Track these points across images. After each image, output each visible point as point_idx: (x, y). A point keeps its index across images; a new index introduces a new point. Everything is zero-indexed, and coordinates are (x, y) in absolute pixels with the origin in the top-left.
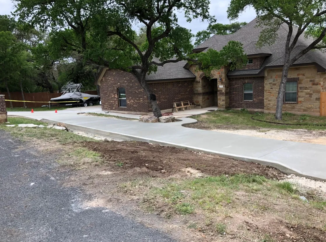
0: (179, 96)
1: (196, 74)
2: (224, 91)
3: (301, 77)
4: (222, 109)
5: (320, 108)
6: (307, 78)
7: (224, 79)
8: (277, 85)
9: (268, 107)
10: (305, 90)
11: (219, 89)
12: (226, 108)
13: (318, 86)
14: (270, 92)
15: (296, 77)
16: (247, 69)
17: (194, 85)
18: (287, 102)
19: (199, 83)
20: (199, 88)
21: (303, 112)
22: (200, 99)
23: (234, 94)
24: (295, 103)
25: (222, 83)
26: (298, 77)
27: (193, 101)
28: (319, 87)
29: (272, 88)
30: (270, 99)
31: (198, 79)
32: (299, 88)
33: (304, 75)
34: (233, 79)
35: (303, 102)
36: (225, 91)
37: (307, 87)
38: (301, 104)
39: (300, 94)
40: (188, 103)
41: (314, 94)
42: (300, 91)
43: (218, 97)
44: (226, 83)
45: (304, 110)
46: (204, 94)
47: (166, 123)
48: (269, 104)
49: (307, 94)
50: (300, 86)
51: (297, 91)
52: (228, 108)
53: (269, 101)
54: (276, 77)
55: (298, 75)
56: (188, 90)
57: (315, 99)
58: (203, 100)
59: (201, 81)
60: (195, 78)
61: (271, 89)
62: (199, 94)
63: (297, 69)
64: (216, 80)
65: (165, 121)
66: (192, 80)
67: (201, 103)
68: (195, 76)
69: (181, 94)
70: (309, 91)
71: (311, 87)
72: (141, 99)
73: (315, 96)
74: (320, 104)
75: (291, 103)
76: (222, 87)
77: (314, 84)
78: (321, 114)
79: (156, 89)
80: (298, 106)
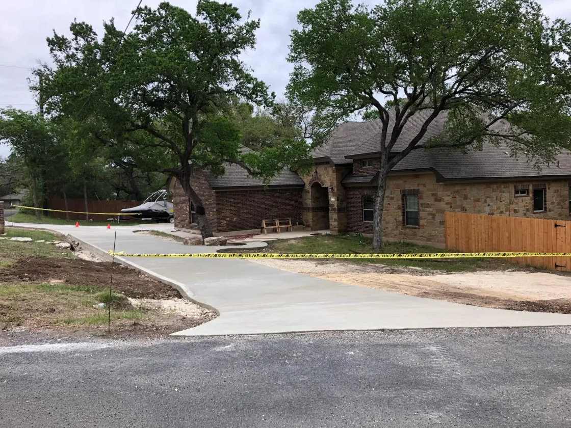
0: (275, 210)
1: (305, 180)
2: (335, 206)
3: (421, 188)
4: (334, 233)
5: (445, 236)
6: (429, 190)
7: (336, 189)
8: (395, 199)
9: (386, 232)
10: (427, 207)
11: (330, 203)
12: (339, 231)
13: (442, 202)
14: (388, 210)
15: (416, 188)
16: (365, 174)
17: (303, 196)
18: (408, 226)
19: (309, 192)
20: (308, 201)
21: (427, 241)
22: (309, 217)
23: (351, 211)
24: (415, 228)
25: (334, 195)
26: (418, 188)
27: (301, 219)
28: (442, 205)
29: (389, 204)
30: (387, 220)
31: (308, 187)
32: (420, 205)
33: (424, 186)
34: (350, 188)
35: (425, 226)
36: (337, 206)
37: (429, 204)
38: (424, 230)
39: (422, 214)
40: (289, 222)
41: (437, 215)
42: (421, 208)
43: (330, 215)
44: (339, 195)
45: (428, 239)
46: (314, 209)
47: (208, 247)
48: (387, 228)
49: (429, 214)
50: (421, 201)
51: (418, 209)
52: (345, 231)
53: (387, 223)
54: (393, 189)
55: (418, 185)
56: (293, 202)
57: (439, 224)
58: (315, 219)
59: (310, 191)
60: (304, 185)
61: (389, 206)
62: (308, 209)
63: (417, 176)
64: (327, 188)
65: (208, 243)
66: (300, 188)
67: (310, 223)
68: (304, 182)
69: (279, 208)
70: (431, 209)
71: (434, 205)
72: (211, 213)
73: (438, 218)
74: (445, 231)
75: (412, 228)
76: (334, 200)
77: (436, 200)
78: (447, 246)
79: (232, 200)
80: (420, 232)
